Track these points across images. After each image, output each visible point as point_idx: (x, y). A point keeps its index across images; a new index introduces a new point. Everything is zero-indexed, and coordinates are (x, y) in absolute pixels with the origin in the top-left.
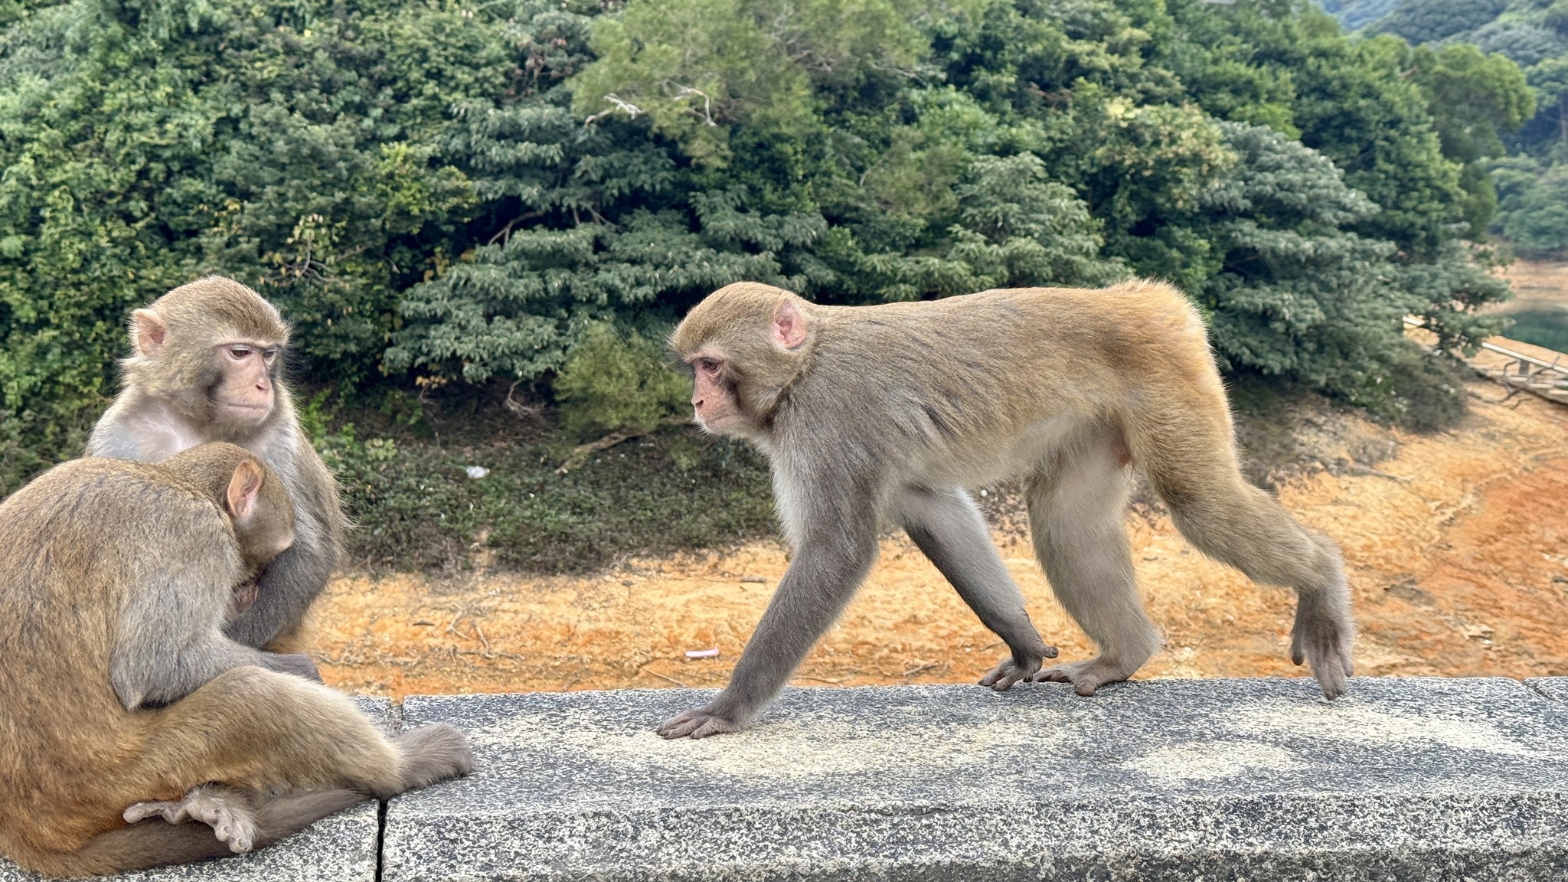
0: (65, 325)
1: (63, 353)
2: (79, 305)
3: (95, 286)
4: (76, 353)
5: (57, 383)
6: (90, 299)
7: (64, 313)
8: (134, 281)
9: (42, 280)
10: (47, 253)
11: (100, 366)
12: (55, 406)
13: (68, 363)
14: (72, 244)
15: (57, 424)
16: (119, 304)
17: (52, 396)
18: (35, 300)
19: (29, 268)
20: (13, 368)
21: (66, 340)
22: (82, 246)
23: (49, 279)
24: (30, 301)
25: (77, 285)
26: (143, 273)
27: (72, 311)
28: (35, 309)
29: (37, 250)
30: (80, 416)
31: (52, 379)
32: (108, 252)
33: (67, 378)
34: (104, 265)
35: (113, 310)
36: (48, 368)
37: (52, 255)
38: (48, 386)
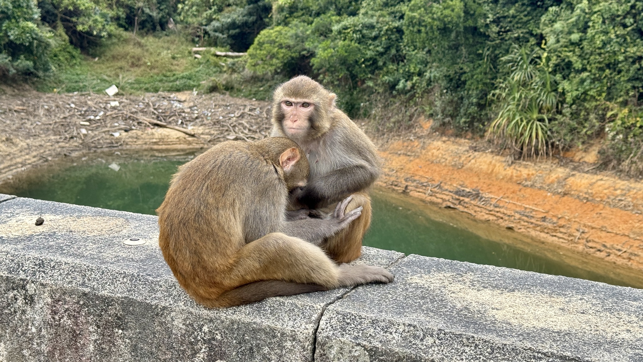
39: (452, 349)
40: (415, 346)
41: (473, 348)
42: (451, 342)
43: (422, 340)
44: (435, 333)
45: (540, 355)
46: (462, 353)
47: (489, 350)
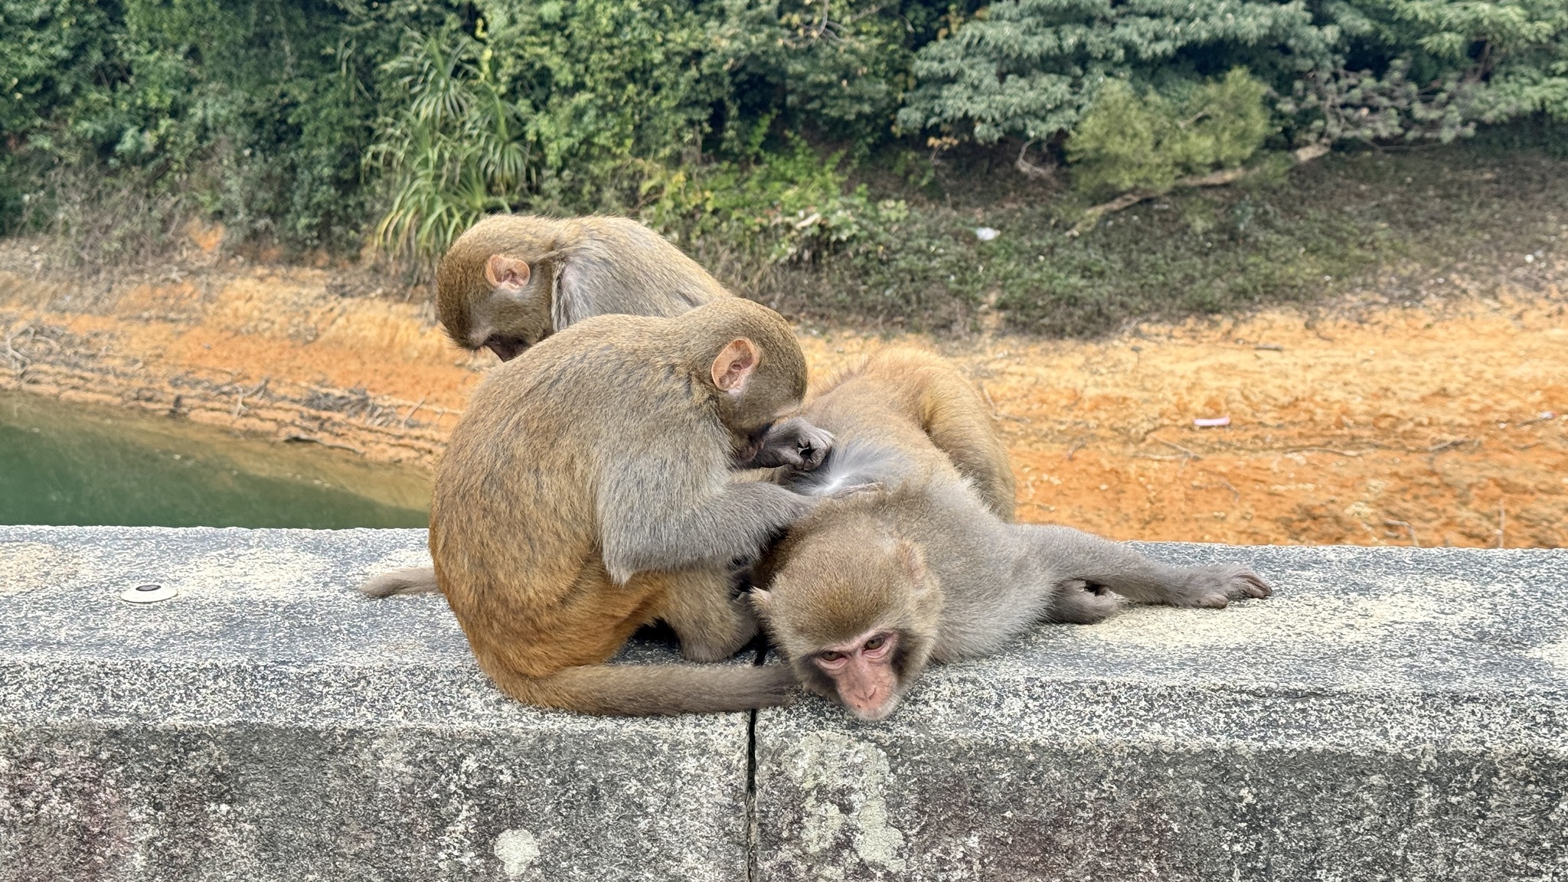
0: (600, 88)
1: (597, 116)
2: (612, 68)
3: (626, 49)
4: (609, 115)
5: (592, 144)
6: (622, 62)
7: (598, 76)
8: (662, 44)
9: (578, 44)
10: (583, 17)
11: (631, 127)
12: (591, 167)
13: (602, 124)
14: (605, 8)
15: (593, 184)
16: (648, 66)
17: (588, 157)
18: (573, 64)
19: (567, 32)
20: (553, 129)
21: (600, 102)
22: (615, 10)
23: (585, 43)
24: (568, 65)
25: (610, 49)
26: (670, 36)
27: (606, 74)
28: (572, 72)
29: (574, 15)
30: (613, 176)
31: (588, 141)
32: (639, 16)
33: (601, 140)
34: (634, 29)
35: (644, 72)
36: (584, 130)
37: (588, 19)
38: (584, 148)
39: (1068, 713)
40: (987, 721)
41: (1110, 705)
42: (1060, 701)
43: (998, 706)
44: (1021, 688)
45: (1245, 696)
46: (1091, 719)
47: (1143, 703)
